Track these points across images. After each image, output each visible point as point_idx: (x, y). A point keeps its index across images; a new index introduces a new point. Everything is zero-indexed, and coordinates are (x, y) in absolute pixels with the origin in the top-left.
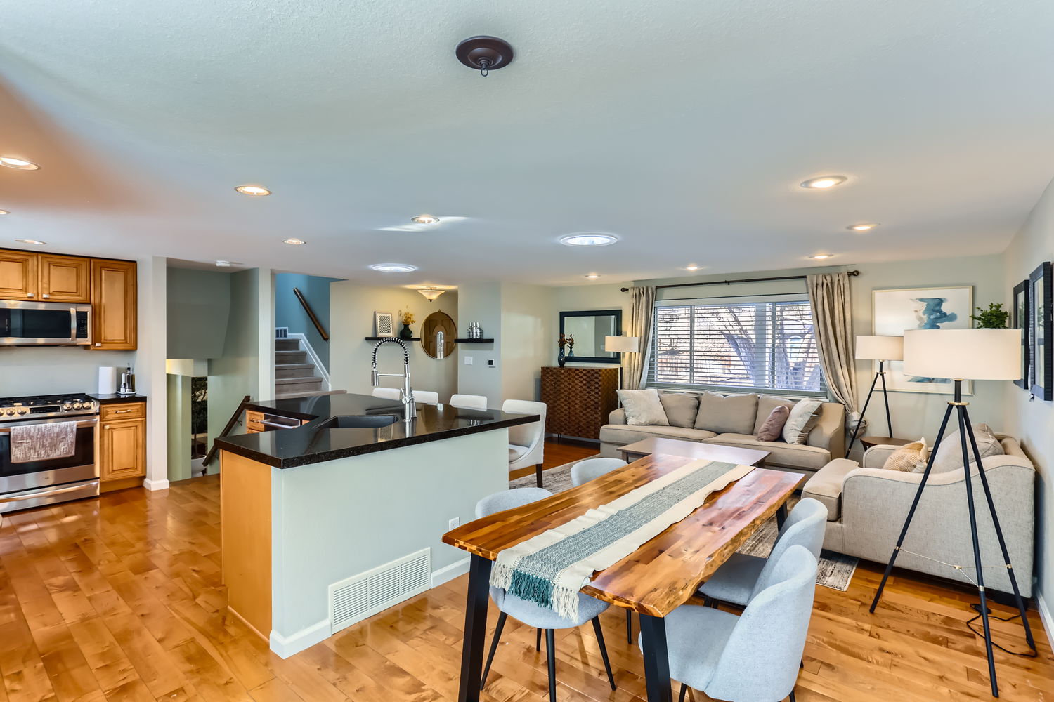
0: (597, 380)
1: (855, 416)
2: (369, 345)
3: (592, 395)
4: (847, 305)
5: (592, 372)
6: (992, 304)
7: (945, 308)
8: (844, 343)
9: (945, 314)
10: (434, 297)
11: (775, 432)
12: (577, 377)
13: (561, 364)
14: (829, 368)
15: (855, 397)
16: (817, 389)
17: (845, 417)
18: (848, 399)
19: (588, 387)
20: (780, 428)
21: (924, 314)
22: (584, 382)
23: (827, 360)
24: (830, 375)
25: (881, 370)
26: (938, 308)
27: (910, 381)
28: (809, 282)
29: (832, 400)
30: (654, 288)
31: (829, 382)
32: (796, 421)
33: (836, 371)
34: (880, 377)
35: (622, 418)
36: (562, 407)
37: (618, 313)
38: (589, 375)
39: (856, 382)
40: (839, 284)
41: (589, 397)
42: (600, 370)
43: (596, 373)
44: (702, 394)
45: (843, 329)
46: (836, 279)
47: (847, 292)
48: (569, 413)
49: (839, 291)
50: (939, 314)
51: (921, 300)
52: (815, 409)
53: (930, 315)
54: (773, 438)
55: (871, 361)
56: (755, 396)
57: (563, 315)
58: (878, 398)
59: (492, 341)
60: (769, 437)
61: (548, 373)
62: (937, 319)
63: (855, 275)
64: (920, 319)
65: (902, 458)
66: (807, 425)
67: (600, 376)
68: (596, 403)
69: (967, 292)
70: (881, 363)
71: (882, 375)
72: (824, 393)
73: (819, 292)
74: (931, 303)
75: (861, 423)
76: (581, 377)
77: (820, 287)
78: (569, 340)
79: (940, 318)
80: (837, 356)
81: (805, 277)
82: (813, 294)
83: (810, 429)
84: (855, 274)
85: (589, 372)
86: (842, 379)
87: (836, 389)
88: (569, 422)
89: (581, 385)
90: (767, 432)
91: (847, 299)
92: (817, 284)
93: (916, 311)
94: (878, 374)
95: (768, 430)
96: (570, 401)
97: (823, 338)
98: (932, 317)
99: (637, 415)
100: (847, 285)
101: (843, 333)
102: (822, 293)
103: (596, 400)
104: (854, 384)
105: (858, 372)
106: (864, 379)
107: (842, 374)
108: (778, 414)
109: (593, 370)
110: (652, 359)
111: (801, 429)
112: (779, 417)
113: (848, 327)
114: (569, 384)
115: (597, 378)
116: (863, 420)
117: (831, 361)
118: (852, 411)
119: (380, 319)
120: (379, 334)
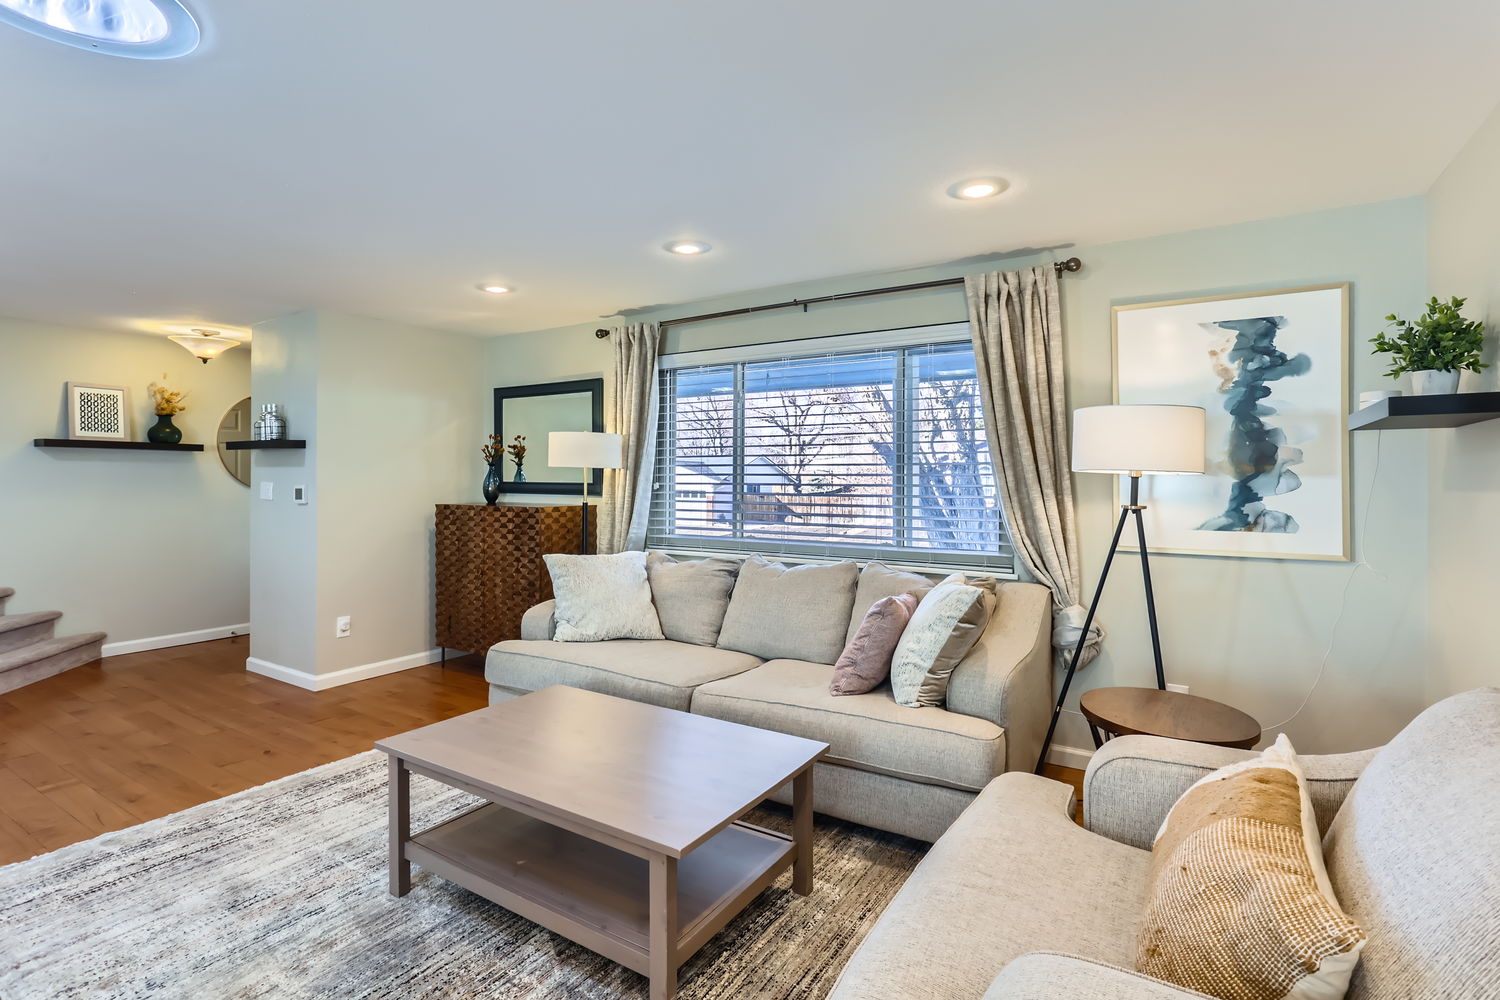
0: (532, 533)
1: (1075, 616)
2: (43, 454)
3: (524, 566)
4: (1056, 345)
5: (523, 515)
6: (1435, 300)
7: (1283, 342)
8: (1049, 437)
9: (1282, 357)
10: (211, 351)
11: (871, 669)
12: (497, 525)
13: (491, 498)
14: (1015, 499)
15: (1075, 568)
16: (992, 549)
17: (1053, 619)
18: (1057, 573)
19: (517, 549)
20: (885, 657)
21: (1233, 359)
22: (510, 537)
23: (1010, 479)
24: (1019, 516)
25: (1134, 499)
26: (1264, 343)
27: (1201, 528)
28: (970, 294)
29: (1025, 577)
30: (656, 326)
31: (1016, 532)
32: (918, 641)
33: (1031, 505)
34: (1131, 517)
35: (545, 624)
36: (471, 593)
37: (595, 386)
38: (517, 521)
39: (1077, 532)
40: (1035, 293)
41: (518, 571)
42: (537, 510)
43: (531, 516)
44: (743, 561)
45: (1045, 401)
46: (1028, 279)
47: (1054, 312)
48: (484, 605)
49: (1037, 310)
50: (1267, 358)
51: (1225, 325)
52: (965, 609)
53: (1246, 362)
54: (867, 684)
55: (1110, 479)
56: (850, 568)
57: (501, 394)
58: (1127, 568)
59: (301, 444)
60: (856, 684)
61: (447, 517)
62: (1263, 370)
63: (1070, 269)
64: (1224, 372)
65: (1240, 886)
66: (945, 654)
67: (537, 522)
68: (531, 584)
69: (1336, 296)
70: (1135, 481)
71: (1137, 512)
72: (1005, 561)
73: (992, 315)
74: (1250, 331)
75: (1089, 635)
76: (504, 526)
77: (993, 301)
78: (514, 447)
79: (1272, 366)
80: (1032, 467)
81: (961, 281)
82: (979, 320)
83: (954, 662)
84: (1069, 267)
85: (517, 515)
86: (1043, 525)
87: (1031, 548)
88: (484, 627)
89: (503, 542)
90: (849, 670)
91: (1055, 328)
92: (987, 296)
93: (1213, 353)
94: (1125, 511)
95: (853, 663)
96: (485, 578)
97: (1001, 425)
98: (1252, 366)
99: (578, 617)
100: (1054, 295)
101: (1046, 413)
102: (999, 315)
103: (531, 577)
104: (1071, 536)
105: (1081, 508)
106: (1094, 522)
107: (1045, 510)
108: (878, 620)
109: (525, 510)
110: (657, 486)
111: (929, 664)
112: (879, 628)
113: (1058, 397)
114: (484, 541)
115: (532, 527)
116: (1093, 626)
117: (1019, 480)
118: (1068, 604)
119: (85, 399)
120: (79, 433)
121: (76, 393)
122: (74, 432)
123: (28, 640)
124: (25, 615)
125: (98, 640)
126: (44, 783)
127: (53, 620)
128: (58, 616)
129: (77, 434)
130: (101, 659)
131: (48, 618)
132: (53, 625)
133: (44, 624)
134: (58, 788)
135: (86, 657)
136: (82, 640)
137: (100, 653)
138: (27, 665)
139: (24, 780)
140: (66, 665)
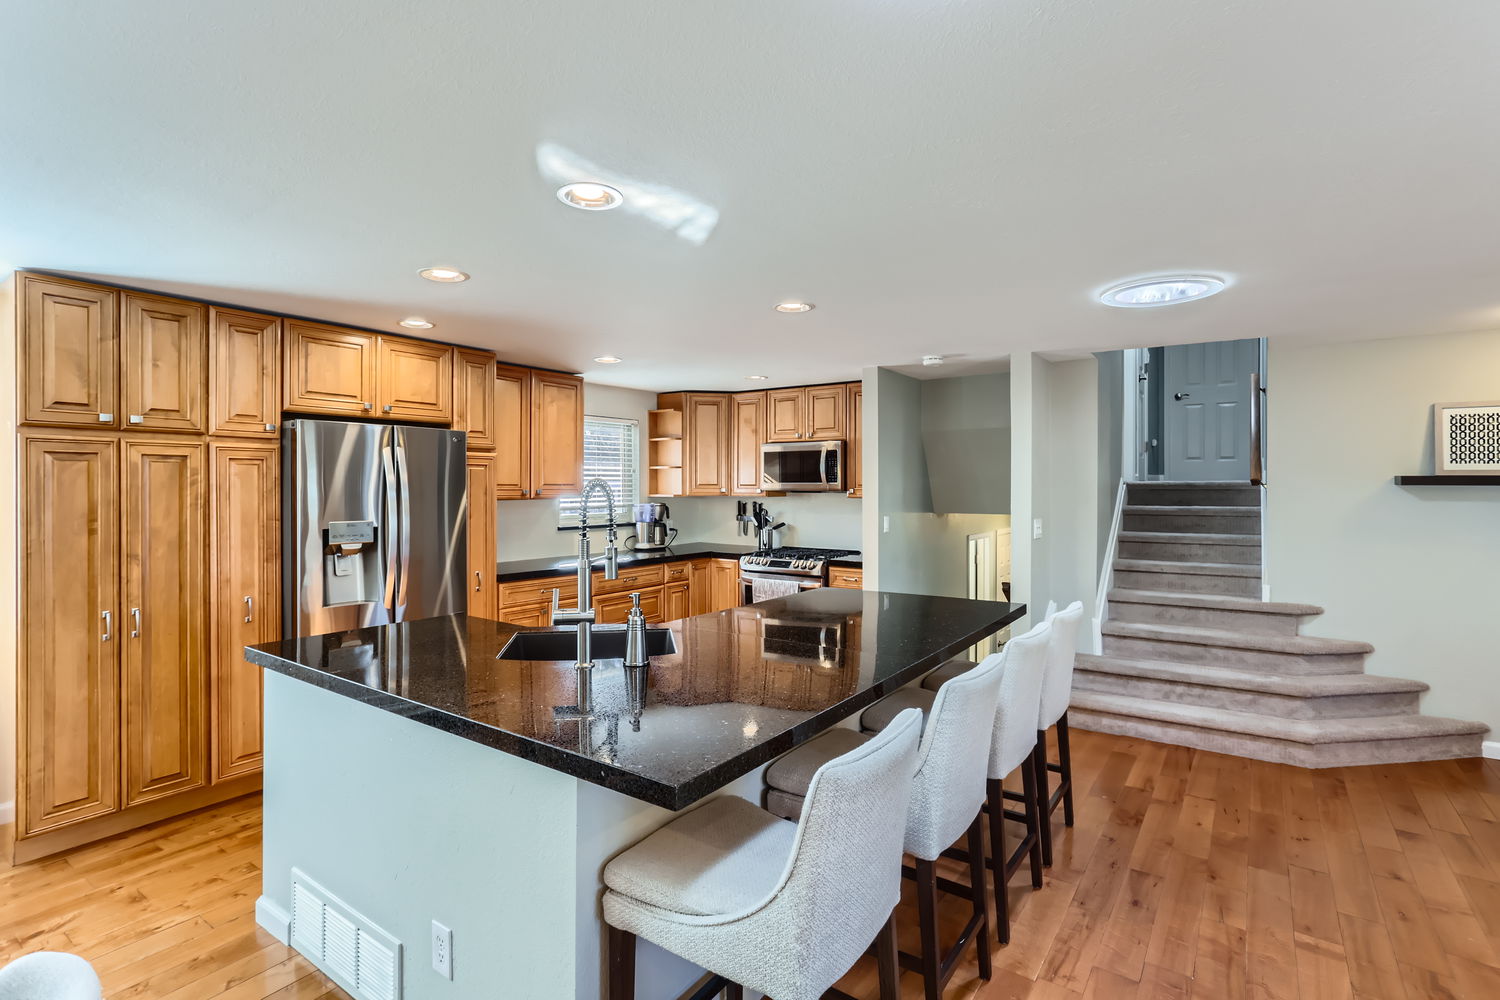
119: (1457, 424)
120: (1448, 467)
121: (1446, 415)
122: (1442, 463)
123: (1385, 710)
124: (1381, 679)
125: (1478, 733)
126: (1308, 930)
127: (1418, 692)
128: (1425, 688)
129: (1446, 468)
130: (1483, 758)
131: (1413, 689)
132: (1417, 698)
133: (1407, 695)
134: (1314, 949)
135: (1457, 751)
136: (1450, 728)
137: (1481, 751)
138: (1376, 741)
139: (1292, 909)
140: (1428, 753)
